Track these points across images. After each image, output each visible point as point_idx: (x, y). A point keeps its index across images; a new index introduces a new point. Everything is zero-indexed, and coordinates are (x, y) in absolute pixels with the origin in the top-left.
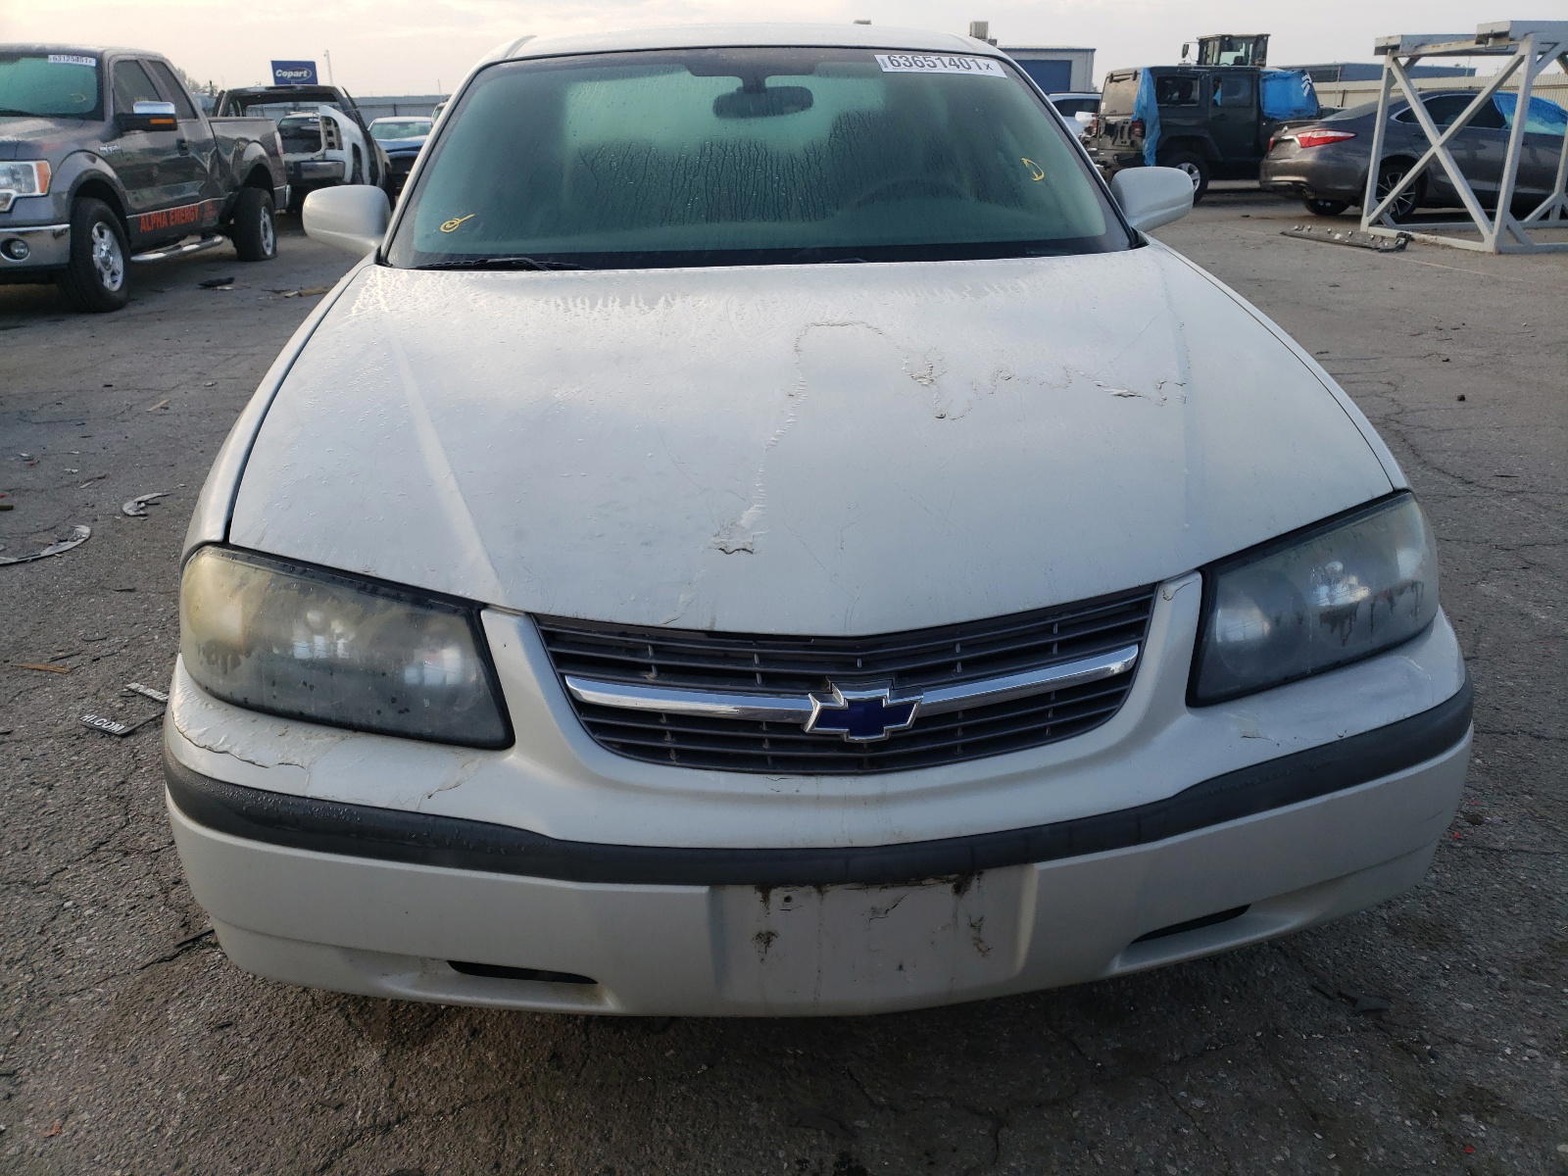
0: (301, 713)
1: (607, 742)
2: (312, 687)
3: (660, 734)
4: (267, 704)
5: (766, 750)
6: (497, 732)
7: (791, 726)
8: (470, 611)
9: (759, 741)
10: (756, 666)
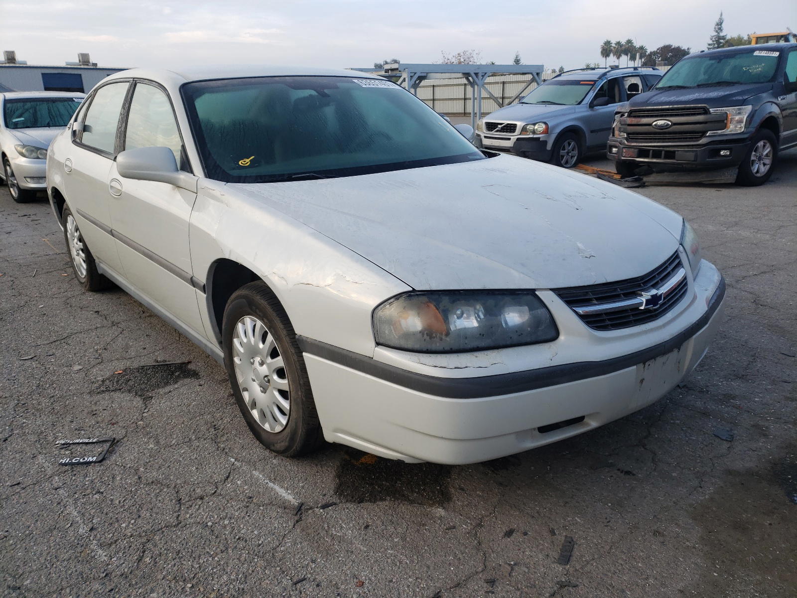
0: (478, 347)
1: (593, 327)
2: (483, 335)
3: (603, 321)
4: (462, 347)
5: (632, 318)
6: (553, 334)
7: (635, 309)
8: (532, 292)
9: (629, 316)
10: (619, 292)
